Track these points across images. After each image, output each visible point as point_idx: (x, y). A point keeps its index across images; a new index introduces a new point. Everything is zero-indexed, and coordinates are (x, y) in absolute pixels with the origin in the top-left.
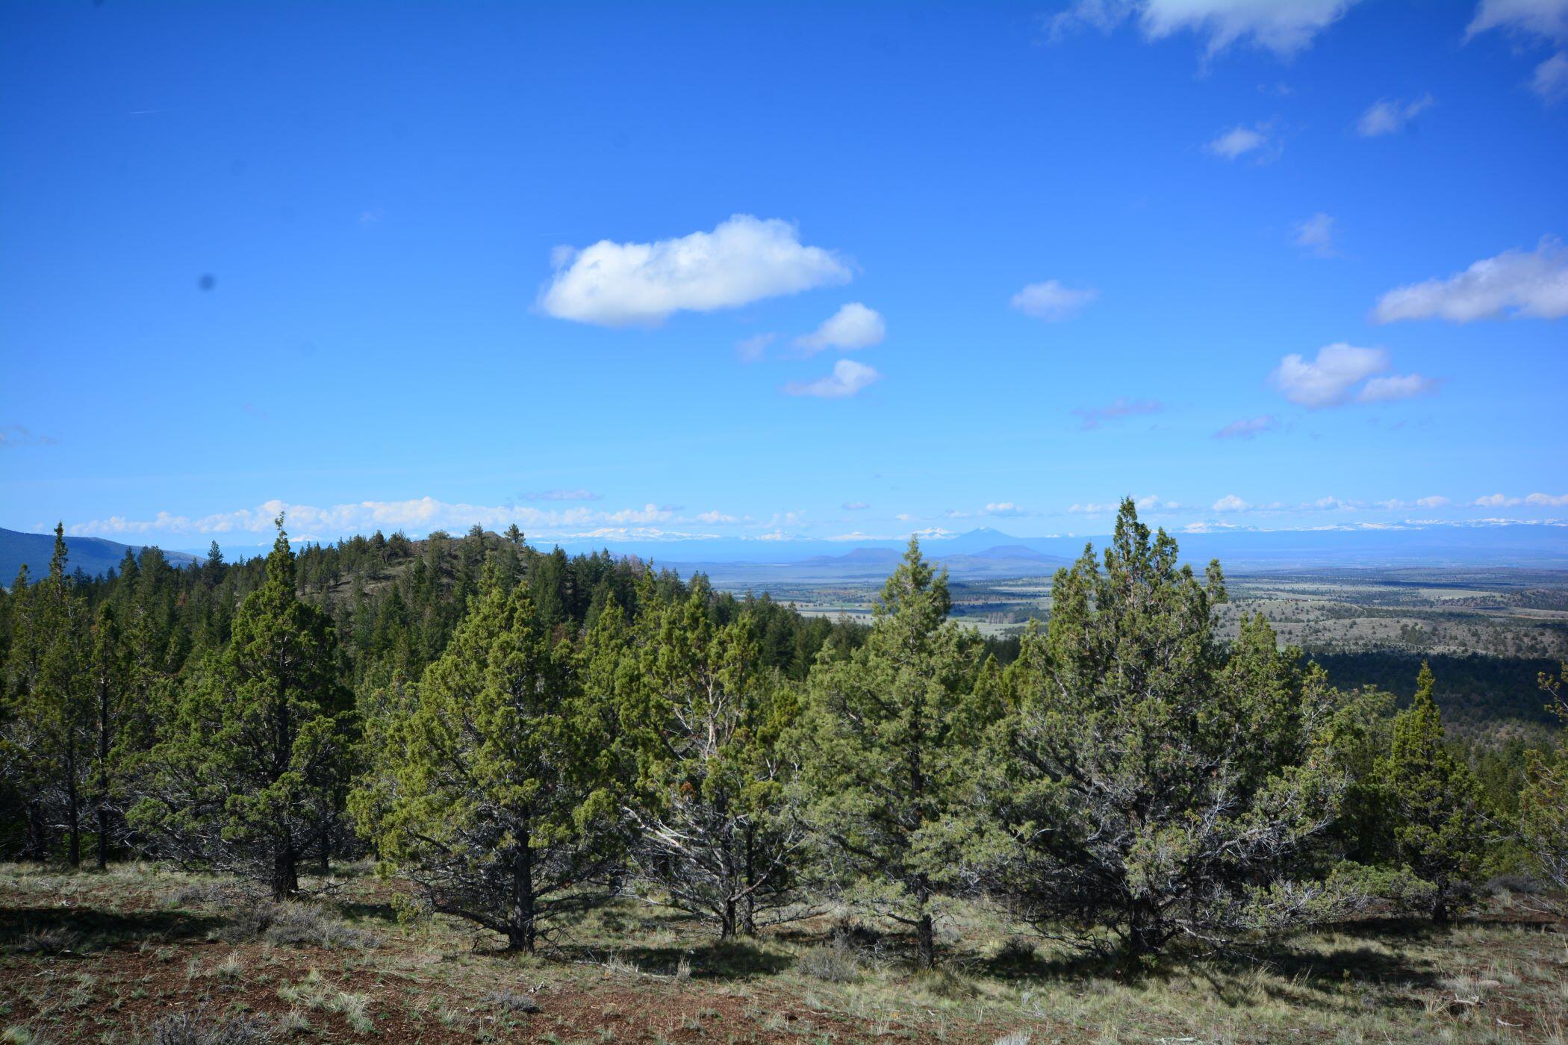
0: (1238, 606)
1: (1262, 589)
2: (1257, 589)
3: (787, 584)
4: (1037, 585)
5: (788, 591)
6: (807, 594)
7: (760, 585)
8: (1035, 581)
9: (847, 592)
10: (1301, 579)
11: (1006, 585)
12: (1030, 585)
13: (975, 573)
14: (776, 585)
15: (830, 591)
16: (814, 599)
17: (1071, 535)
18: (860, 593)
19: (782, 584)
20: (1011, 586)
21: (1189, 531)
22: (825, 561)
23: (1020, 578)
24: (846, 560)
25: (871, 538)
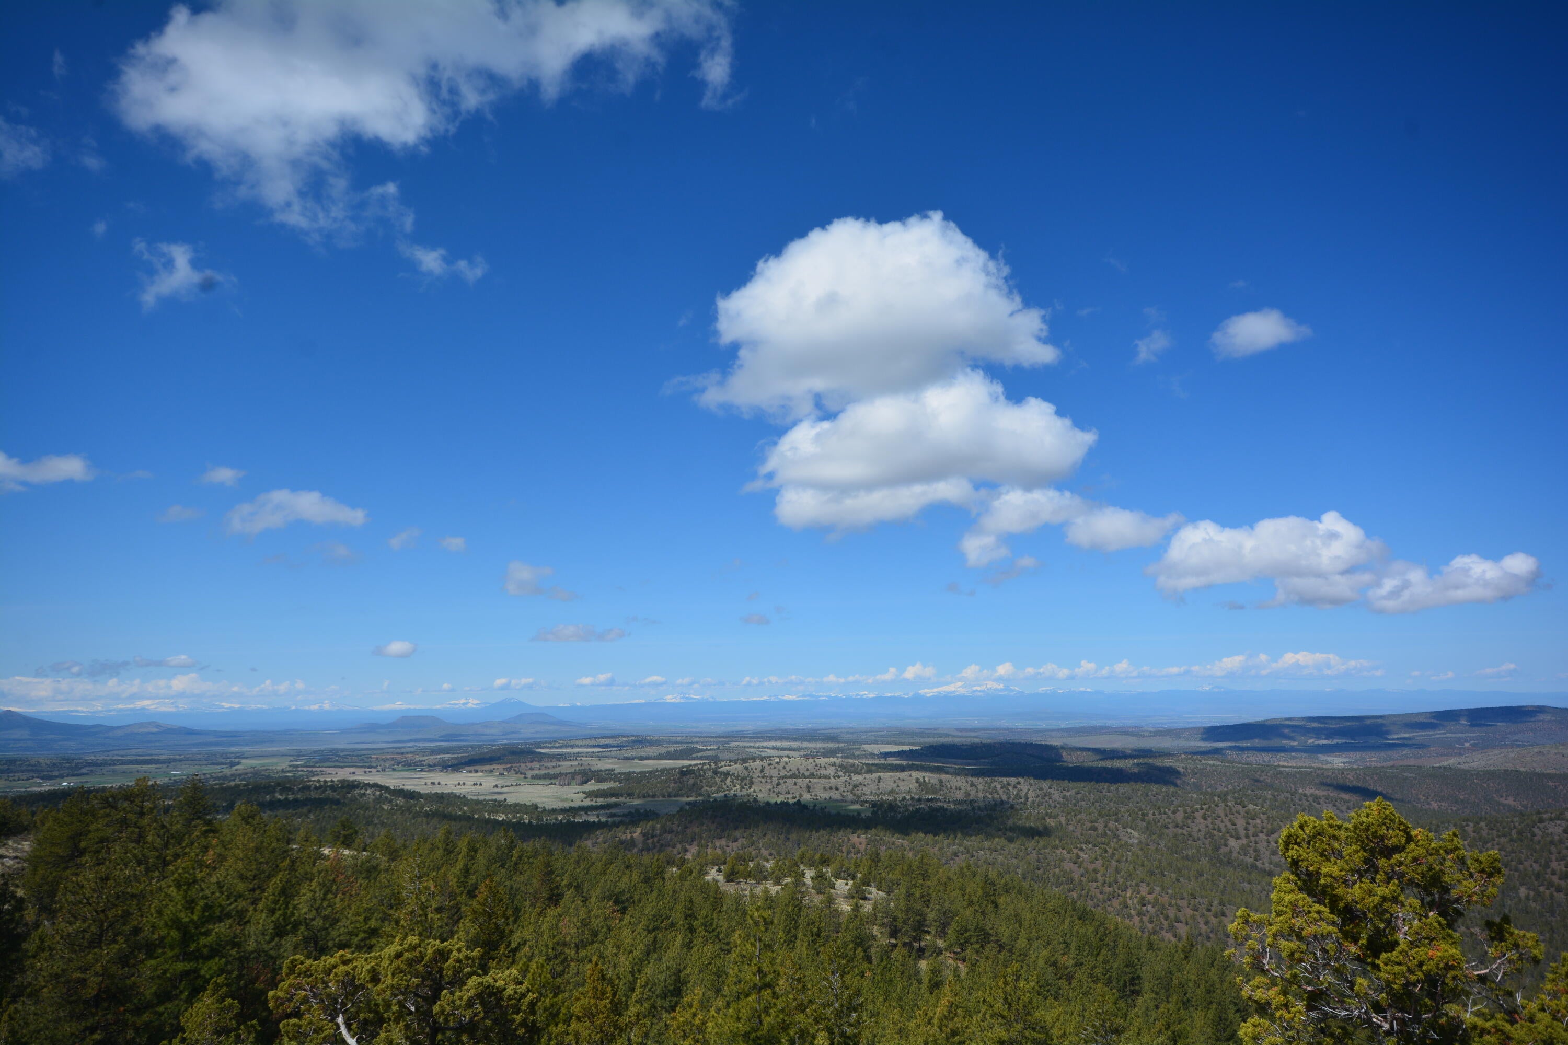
0: (770, 765)
1: (754, 747)
2: (750, 747)
3: (343, 750)
4: (572, 747)
5: (346, 757)
6: (366, 760)
7: (315, 752)
8: (569, 743)
9: (404, 756)
10: (771, 739)
11: (546, 747)
12: (566, 746)
13: (508, 737)
14: (331, 751)
15: (388, 757)
16: (374, 765)
17: (578, 704)
18: (418, 758)
19: (337, 750)
20: (551, 748)
21: (669, 701)
22: (373, 728)
23: (556, 741)
24: (391, 727)
25: (412, 707)
